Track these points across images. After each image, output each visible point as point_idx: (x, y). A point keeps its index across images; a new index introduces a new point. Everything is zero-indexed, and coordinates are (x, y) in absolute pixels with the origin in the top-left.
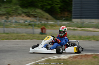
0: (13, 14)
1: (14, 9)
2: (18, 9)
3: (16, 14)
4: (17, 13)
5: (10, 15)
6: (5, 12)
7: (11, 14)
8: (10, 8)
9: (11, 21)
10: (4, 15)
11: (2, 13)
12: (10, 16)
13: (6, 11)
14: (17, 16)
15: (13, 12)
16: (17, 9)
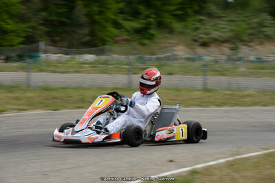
0: (252, 37)
1: (253, 25)
2: (266, 24)
3: (259, 38)
4: (261, 36)
5: (243, 41)
6: (229, 34)
7: (245, 38)
8: (243, 21)
9: (246, 59)
10: (226, 41)
11: (221, 37)
12: (243, 45)
13: (232, 30)
14: (261, 43)
15: (250, 31)
16: (261, 25)
